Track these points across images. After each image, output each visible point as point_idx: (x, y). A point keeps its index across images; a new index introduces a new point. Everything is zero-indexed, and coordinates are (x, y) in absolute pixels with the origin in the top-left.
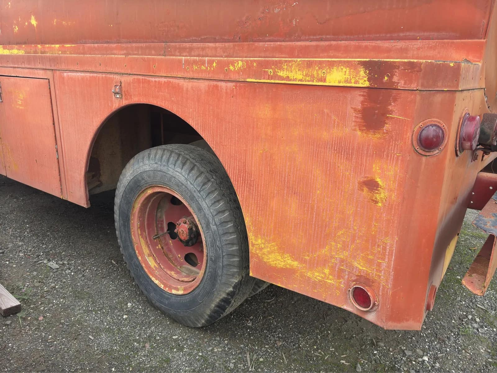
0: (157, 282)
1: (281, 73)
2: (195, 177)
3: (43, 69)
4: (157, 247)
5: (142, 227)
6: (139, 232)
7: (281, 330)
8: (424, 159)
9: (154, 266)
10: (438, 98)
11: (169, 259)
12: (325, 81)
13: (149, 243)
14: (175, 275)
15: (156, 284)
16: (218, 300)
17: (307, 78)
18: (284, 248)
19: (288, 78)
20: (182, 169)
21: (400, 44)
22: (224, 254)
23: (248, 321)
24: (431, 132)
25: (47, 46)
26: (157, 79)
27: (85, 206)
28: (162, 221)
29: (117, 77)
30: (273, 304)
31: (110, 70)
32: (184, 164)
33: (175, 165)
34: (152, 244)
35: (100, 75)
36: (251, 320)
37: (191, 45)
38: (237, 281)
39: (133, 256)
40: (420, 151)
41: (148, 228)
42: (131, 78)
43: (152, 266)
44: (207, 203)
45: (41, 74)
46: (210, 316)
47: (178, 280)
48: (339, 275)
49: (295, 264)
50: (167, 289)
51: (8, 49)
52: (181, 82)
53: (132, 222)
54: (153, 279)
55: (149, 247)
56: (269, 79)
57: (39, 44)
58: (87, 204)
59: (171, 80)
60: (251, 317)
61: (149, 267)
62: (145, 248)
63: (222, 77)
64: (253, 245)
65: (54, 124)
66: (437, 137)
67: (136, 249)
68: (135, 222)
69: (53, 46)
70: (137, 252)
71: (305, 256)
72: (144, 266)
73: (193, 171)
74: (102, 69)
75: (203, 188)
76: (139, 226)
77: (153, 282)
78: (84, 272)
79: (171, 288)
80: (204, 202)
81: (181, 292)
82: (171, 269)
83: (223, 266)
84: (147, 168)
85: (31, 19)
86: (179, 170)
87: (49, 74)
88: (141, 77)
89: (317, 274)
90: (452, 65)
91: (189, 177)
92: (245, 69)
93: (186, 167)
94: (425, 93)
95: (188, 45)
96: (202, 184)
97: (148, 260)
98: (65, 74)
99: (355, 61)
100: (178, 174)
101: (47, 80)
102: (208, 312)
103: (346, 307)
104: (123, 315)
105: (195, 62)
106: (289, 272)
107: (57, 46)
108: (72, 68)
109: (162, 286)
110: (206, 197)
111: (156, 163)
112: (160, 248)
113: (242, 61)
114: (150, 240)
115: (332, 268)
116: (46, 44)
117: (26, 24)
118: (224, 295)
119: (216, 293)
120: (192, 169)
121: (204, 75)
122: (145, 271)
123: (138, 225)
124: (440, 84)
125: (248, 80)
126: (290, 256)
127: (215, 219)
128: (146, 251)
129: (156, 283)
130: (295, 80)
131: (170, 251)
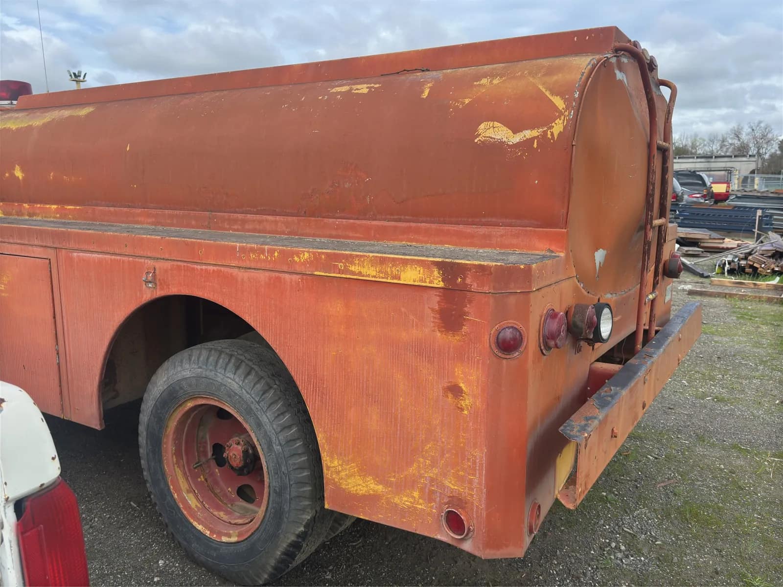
0: (200, 527)
1: (353, 268)
2: (253, 384)
3: (42, 246)
4: (199, 480)
5: (178, 453)
6: (175, 460)
7: (370, 581)
8: (504, 361)
9: (196, 506)
10: (512, 300)
11: (215, 494)
12: (399, 279)
13: (188, 474)
14: (224, 516)
15: (200, 531)
16: (285, 545)
17: (381, 275)
18: (367, 469)
19: (360, 274)
20: (235, 374)
21: (483, 230)
22: (291, 483)
23: (326, 573)
24: (508, 334)
25: (39, 206)
26: (204, 267)
27: (98, 428)
28: (206, 442)
29: (150, 262)
30: (359, 548)
31: (141, 253)
32: (237, 368)
33: (225, 370)
34: (191, 475)
35: (126, 259)
36: (330, 571)
38: (309, 518)
39: (165, 494)
40: (500, 354)
41: (187, 454)
42: (168, 265)
43: (193, 506)
44: (269, 417)
45: (38, 252)
46: (275, 568)
47: (230, 523)
48: (429, 497)
49: (380, 488)
50: (215, 536)
52: (235, 271)
53: (165, 446)
54: (195, 524)
55: (187, 479)
56: (339, 273)
57: (26, 203)
58: (101, 425)
59: (222, 269)
60: (331, 568)
61: (189, 508)
62: (182, 482)
63: (285, 268)
64: (328, 468)
65: (54, 317)
66: (514, 339)
67: (170, 484)
68: (169, 446)
69: (48, 206)
70: (172, 487)
71: (390, 477)
72: (181, 506)
73: (250, 377)
74: (128, 251)
75: (263, 397)
76: (174, 451)
77: (195, 528)
78: (91, 521)
79: (220, 534)
80: (264, 416)
81: (234, 539)
82: (219, 508)
83: (291, 499)
84: (187, 374)
85: (14, 170)
86: (232, 376)
87: (51, 254)
88: (182, 264)
89: (405, 499)
90: (522, 267)
91: (244, 384)
92: (312, 262)
93: (240, 371)
94: (497, 295)
96: (261, 393)
97: (187, 498)
98: (75, 254)
99: (428, 261)
100: (230, 381)
101: (48, 261)
102: (272, 562)
103: (441, 536)
104: (153, 578)
105: (252, 250)
106: (372, 499)
107: (54, 207)
108: (86, 247)
109: (208, 533)
110: (268, 408)
111: (200, 368)
112: (203, 480)
113: (308, 252)
114: (189, 470)
115: (422, 490)
116: (37, 203)
117: (7, 175)
118: (293, 538)
119: (282, 536)
120: (248, 374)
121: (263, 265)
122: (182, 514)
123: (172, 451)
124: (512, 285)
125: (316, 273)
126: (374, 479)
127: (280, 438)
128: (183, 484)
129: (199, 529)
130: (368, 276)
131: (216, 483)
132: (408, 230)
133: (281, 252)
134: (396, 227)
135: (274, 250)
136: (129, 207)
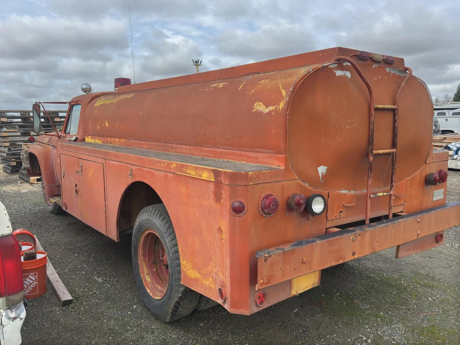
0: (149, 291)
1: (188, 171)
2: (164, 224)
3: (101, 158)
4: (154, 270)
5: (144, 255)
6: (143, 258)
7: (220, 330)
9: (150, 281)
10: (239, 188)
11: (160, 278)
12: (201, 177)
13: (148, 266)
14: (160, 288)
15: (148, 293)
16: (174, 302)
17: (196, 175)
18: (195, 267)
19: (190, 174)
20: (159, 219)
21: (256, 155)
22: (176, 272)
23: (202, 323)
24: (236, 204)
25: (113, 139)
26: (146, 169)
27: (116, 241)
28: (159, 253)
29: (131, 166)
31: (129, 162)
32: (160, 216)
33: (156, 217)
34: (150, 267)
35: (124, 164)
36: (204, 323)
37: (176, 146)
38: (183, 290)
39: (138, 274)
40: (234, 214)
41: (149, 256)
42: (136, 167)
43: (148, 281)
44: (169, 240)
45: (100, 160)
46: (172, 313)
47: (161, 291)
48: (215, 281)
49: (199, 275)
50: (153, 296)
51: (94, 139)
52: (154, 171)
53: (139, 251)
54: (147, 289)
55: (148, 269)
56: (184, 173)
57: (109, 137)
58: (118, 239)
59: (152, 170)
60: (205, 321)
61: (146, 281)
62: (145, 269)
63: (168, 170)
64: (182, 264)
65: (105, 190)
66: (239, 207)
67: (140, 269)
68: (140, 252)
69: (115, 139)
70: (141, 271)
71: (202, 271)
72: (143, 281)
73: (164, 221)
74: (125, 161)
75: (167, 231)
76: (142, 254)
77: (147, 291)
78: (116, 286)
79: (155, 295)
80: (167, 239)
81: (159, 298)
82: (159, 285)
83: (175, 280)
84: (144, 218)
85: (105, 122)
86: (158, 220)
87: (103, 161)
88: (140, 167)
89: (207, 282)
90: (243, 173)
91: (162, 224)
92: (176, 167)
93: (161, 218)
94: (232, 186)
95: (175, 145)
96: (167, 228)
97: (146, 277)
98: (110, 162)
99: (210, 169)
100: (157, 222)
101: (103, 164)
102: (170, 310)
104: (128, 312)
105: (159, 162)
106: (196, 280)
107: (117, 140)
108: (114, 159)
109: (151, 294)
110: (169, 236)
111: (148, 215)
112: (155, 270)
113: (175, 163)
114: (149, 264)
115: (212, 278)
116: (112, 138)
117: (103, 125)
118: (177, 299)
119: (172, 297)
120: (164, 219)
121: (162, 169)
122: (143, 284)
123: (141, 254)
124: (239, 182)
125: (177, 173)
126: (197, 271)
127: (172, 250)
128: (146, 271)
129: (148, 292)
130: (192, 175)
131: (162, 273)
132: (230, 154)
133: (168, 163)
134: (230, 152)
135: (165, 162)
136: (141, 140)
